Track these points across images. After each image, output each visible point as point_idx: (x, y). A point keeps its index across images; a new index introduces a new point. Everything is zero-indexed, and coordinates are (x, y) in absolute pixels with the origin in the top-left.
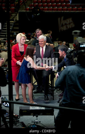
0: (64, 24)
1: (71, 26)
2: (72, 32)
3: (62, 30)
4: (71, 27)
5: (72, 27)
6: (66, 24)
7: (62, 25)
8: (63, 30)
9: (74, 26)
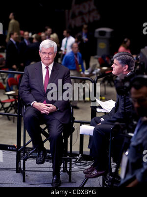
0: (77, 14)
1: (94, 17)
2: (94, 32)
3: (73, 26)
4: (91, 20)
5: (96, 19)
6: (81, 13)
7: (74, 16)
8: (75, 26)
9: (98, 17)
